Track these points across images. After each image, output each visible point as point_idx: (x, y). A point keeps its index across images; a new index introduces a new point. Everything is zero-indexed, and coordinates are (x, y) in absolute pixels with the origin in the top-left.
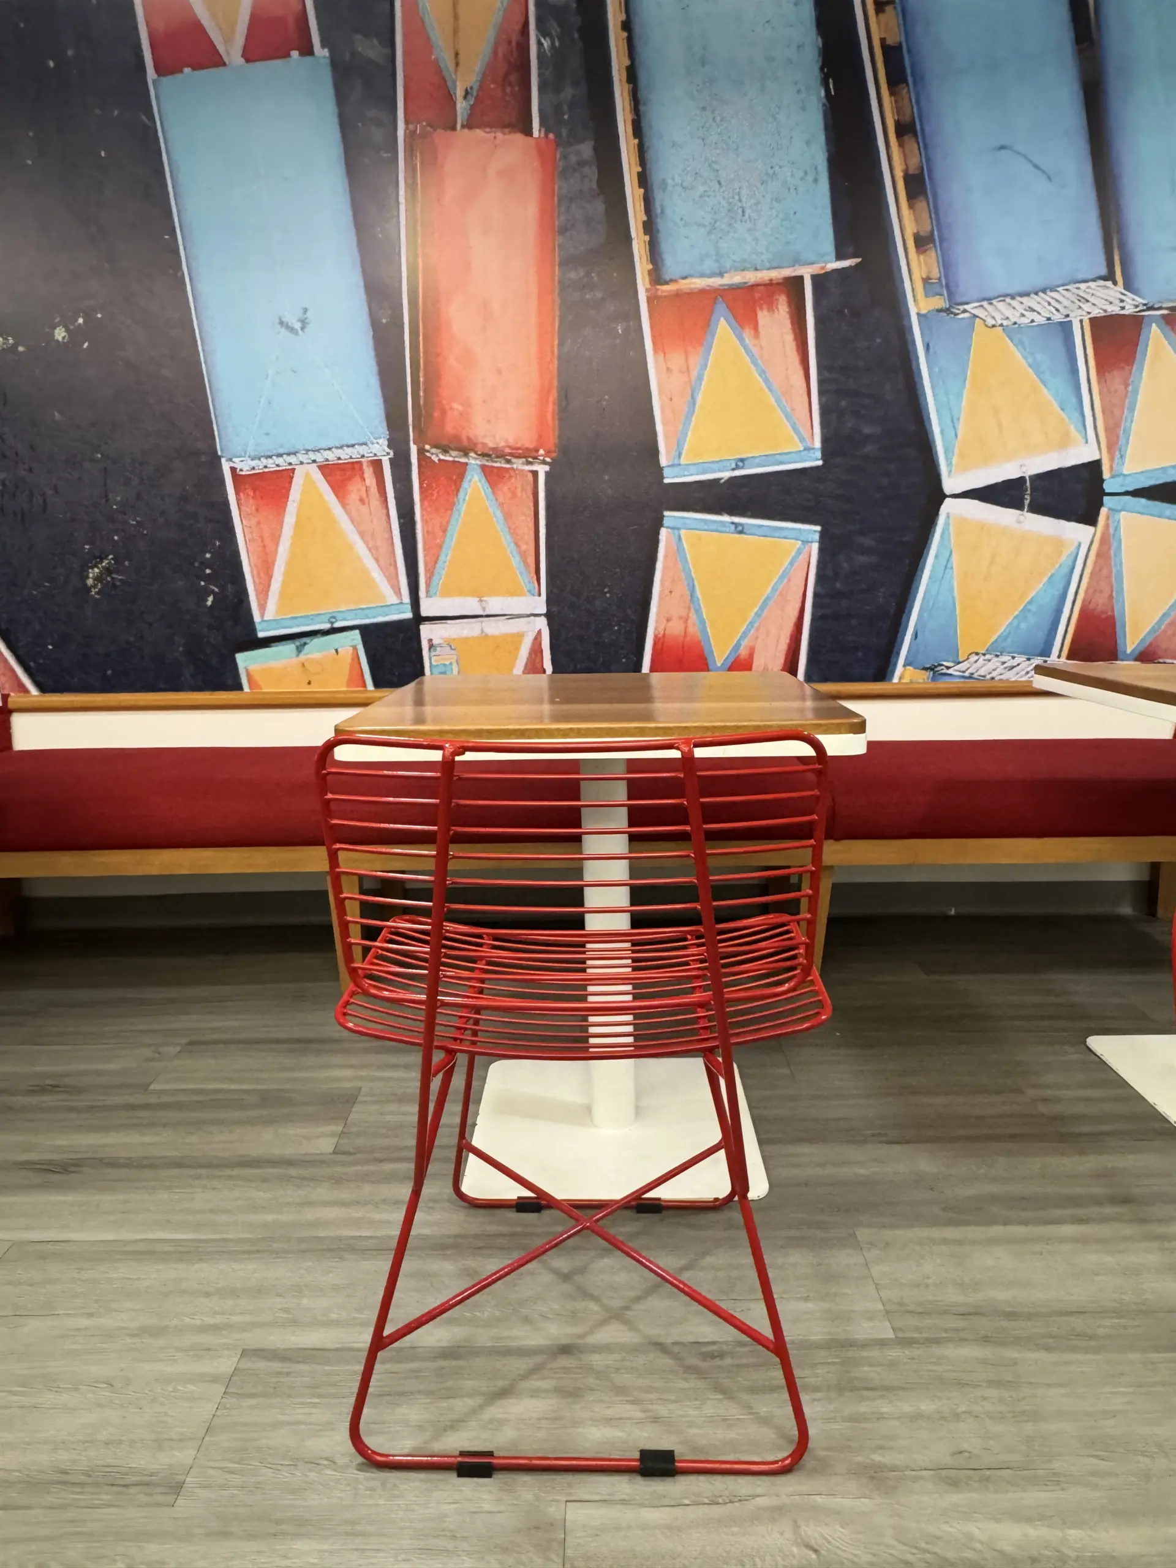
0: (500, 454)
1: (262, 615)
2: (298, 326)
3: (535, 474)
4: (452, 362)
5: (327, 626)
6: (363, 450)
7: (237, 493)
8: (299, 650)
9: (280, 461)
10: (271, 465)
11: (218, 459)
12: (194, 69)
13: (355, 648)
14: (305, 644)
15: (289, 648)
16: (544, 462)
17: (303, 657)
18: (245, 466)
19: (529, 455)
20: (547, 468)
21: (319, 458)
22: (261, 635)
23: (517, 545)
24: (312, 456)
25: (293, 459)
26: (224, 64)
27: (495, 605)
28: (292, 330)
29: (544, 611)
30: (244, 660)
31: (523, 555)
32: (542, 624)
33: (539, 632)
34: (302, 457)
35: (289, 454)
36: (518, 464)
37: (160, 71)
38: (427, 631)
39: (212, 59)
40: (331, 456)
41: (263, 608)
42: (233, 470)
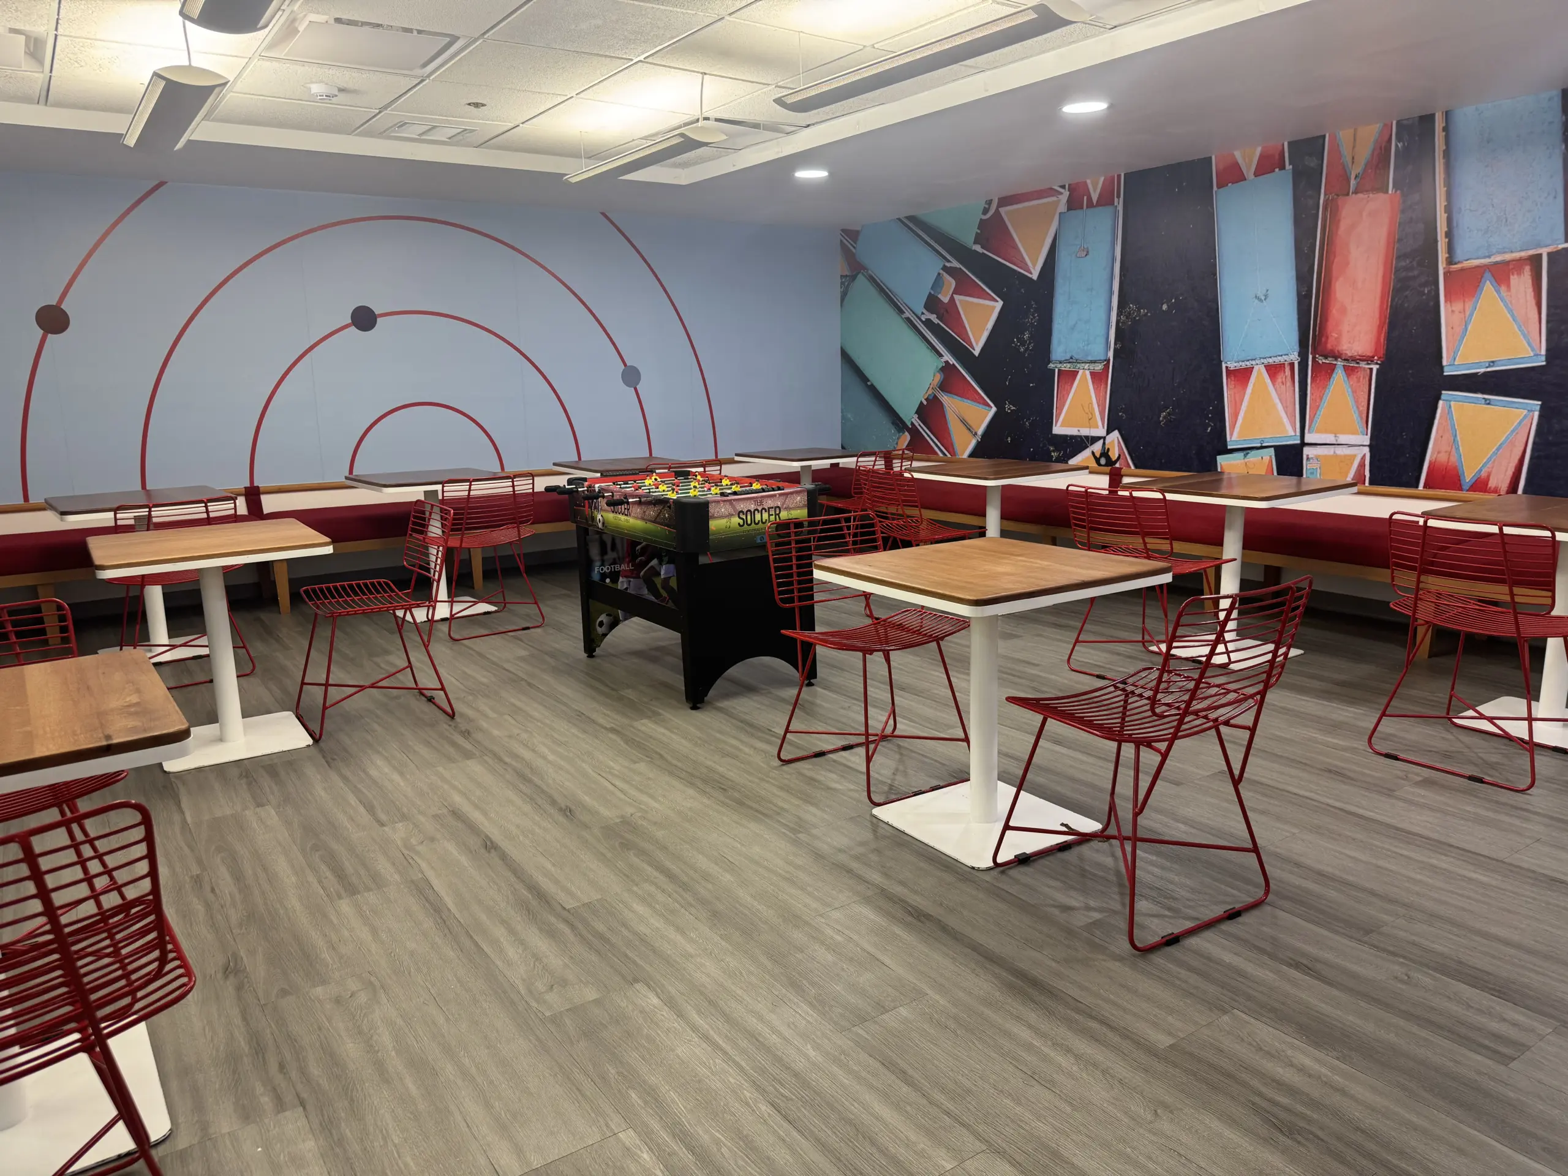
0: (1354, 359)
1: (1231, 438)
2: (1263, 298)
3: (1371, 369)
4: (1334, 312)
5: (1259, 445)
6: (1285, 357)
7: (1227, 379)
8: (1245, 456)
9: (1248, 363)
10: (1243, 365)
11: (1221, 362)
12: (1233, 183)
13: (1271, 457)
14: (1248, 453)
15: (1241, 455)
16: (1377, 364)
17: (1246, 460)
18: (1232, 365)
19: (1369, 360)
20: (1378, 366)
21: (1265, 361)
22: (1229, 447)
23: (1358, 408)
24: (1262, 361)
25: (1254, 363)
26: (1245, 179)
27: (1343, 439)
28: (1261, 300)
29: (1368, 443)
30: (1220, 459)
31: (1360, 413)
32: (1367, 450)
33: (1364, 455)
34: (1258, 362)
35: (1252, 360)
36: (1363, 365)
37: (1219, 187)
38: (1307, 451)
39: (1242, 178)
40: (1271, 361)
41: (1231, 435)
42: (1227, 367)
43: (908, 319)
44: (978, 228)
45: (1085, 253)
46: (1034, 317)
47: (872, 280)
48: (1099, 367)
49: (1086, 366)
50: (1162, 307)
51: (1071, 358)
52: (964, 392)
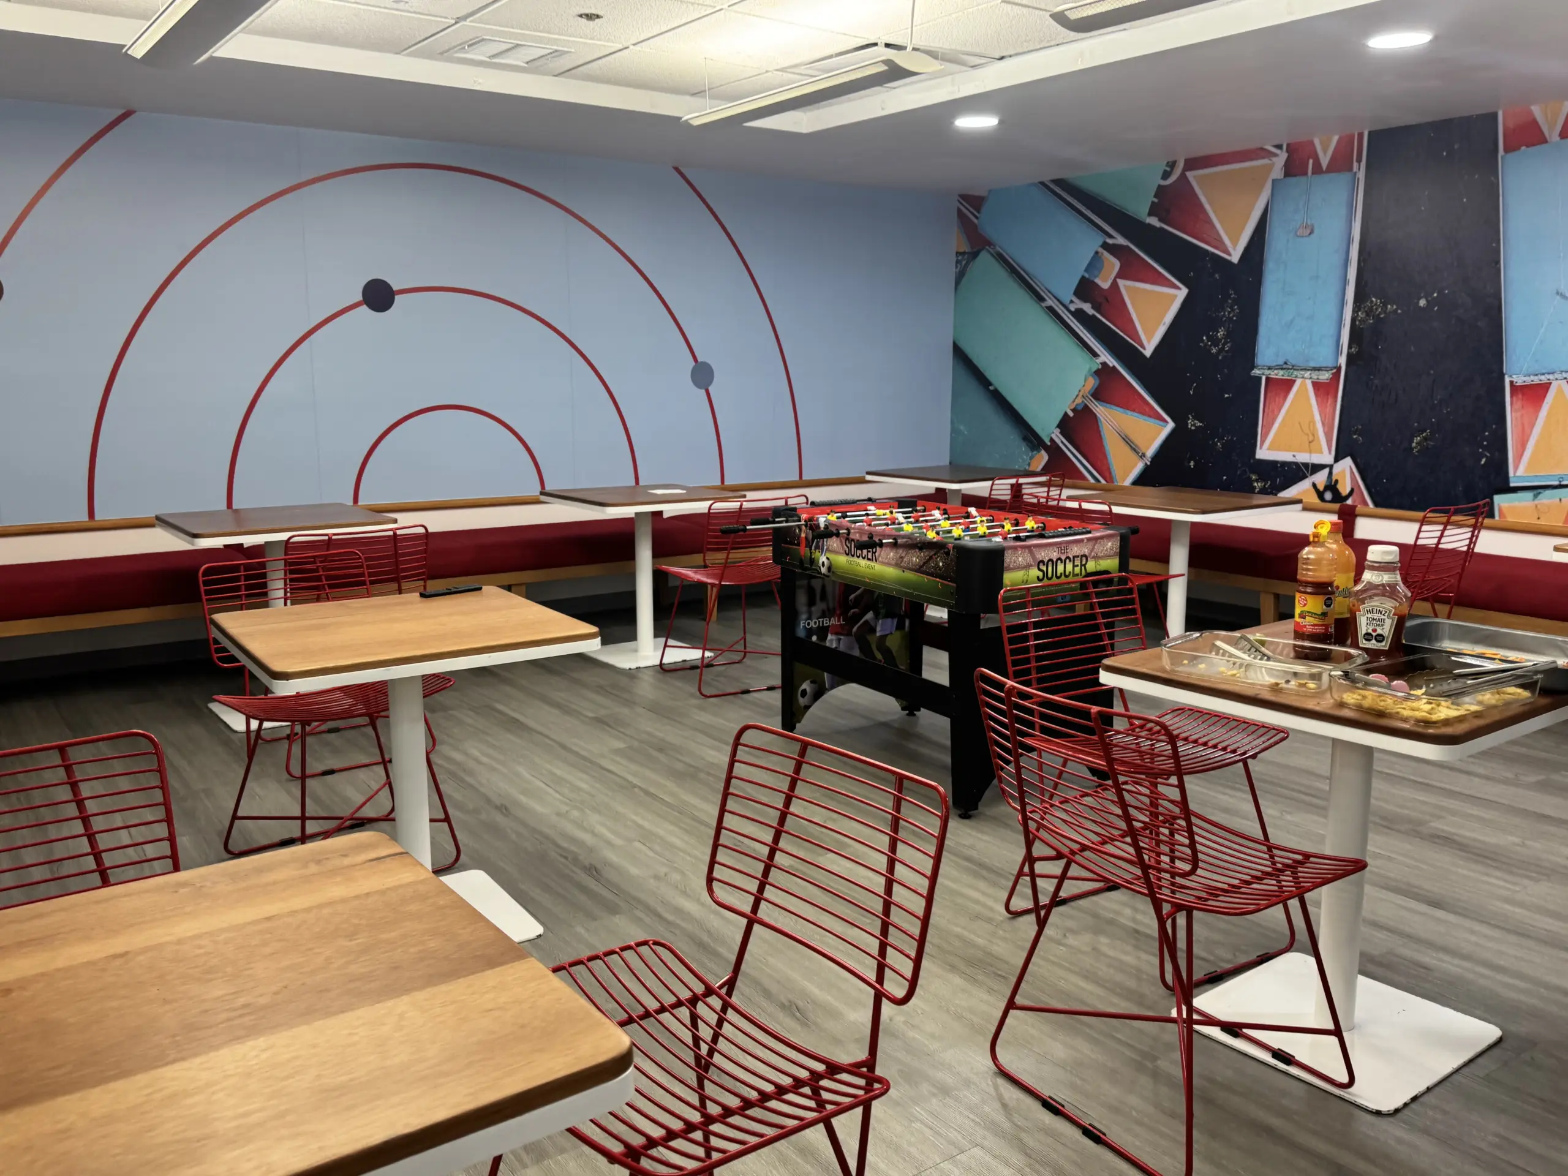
1: (1515, 472)
5: (1556, 483)
7: (1512, 397)
8: (1536, 496)
9: (1543, 377)
10: (1536, 380)
11: (1504, 375)
12: (1527, 146)
14: (1540, 493)
15: (1529, 495)
17: (1536, 502)
18: (1519, 380)
22: (1512, 485)
25: (1551, 377)
26: (1546, 142)
28: (1564, 297)
30: (1498, 499)
34: (1557, 376)
35: (1549, 373)
37: (1507, 150)
39: (1542, 140)
41: (1516, 468)
42: (1511, 382)
43: (1051, 309)
44: (1155, 196)
45: (1308, 232)
46: (1233, 310)
47: (1001, 258)
48: (1325, 376)
49: (1307, 374)
50: (1418, 303)
51: (1286, 363)
52: (1128, 402)
